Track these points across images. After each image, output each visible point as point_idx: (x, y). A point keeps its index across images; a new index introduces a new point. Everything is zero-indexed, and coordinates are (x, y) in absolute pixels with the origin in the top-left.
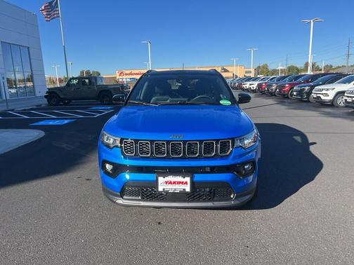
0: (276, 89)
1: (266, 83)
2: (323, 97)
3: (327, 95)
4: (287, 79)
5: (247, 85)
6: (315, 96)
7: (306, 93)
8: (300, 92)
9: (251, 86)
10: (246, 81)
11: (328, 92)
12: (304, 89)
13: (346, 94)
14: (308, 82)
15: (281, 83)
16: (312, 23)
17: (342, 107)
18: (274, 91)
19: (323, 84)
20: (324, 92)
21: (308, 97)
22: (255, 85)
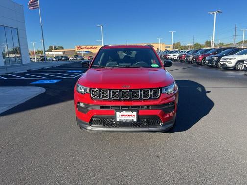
0: (193, 59)
1: (185, 55)
2: (228, 64)
3: (230, 62)
4: (199, 52)
5: (171, 56)
6: (222, 63)
7: (215, 61)
8: (211, 61)
9: (174, 57)
10: (169, 53)
11: (231, 61)
12: (213, 59)
13: (244, 62)
14: (215, 54)
15: (196, 55)
16: (215, 14)
17: (241, 71)
18: (191, 60)
19: (226, 55)
20: (228, 60)
21: (216, 64)
22: (176, 56)
